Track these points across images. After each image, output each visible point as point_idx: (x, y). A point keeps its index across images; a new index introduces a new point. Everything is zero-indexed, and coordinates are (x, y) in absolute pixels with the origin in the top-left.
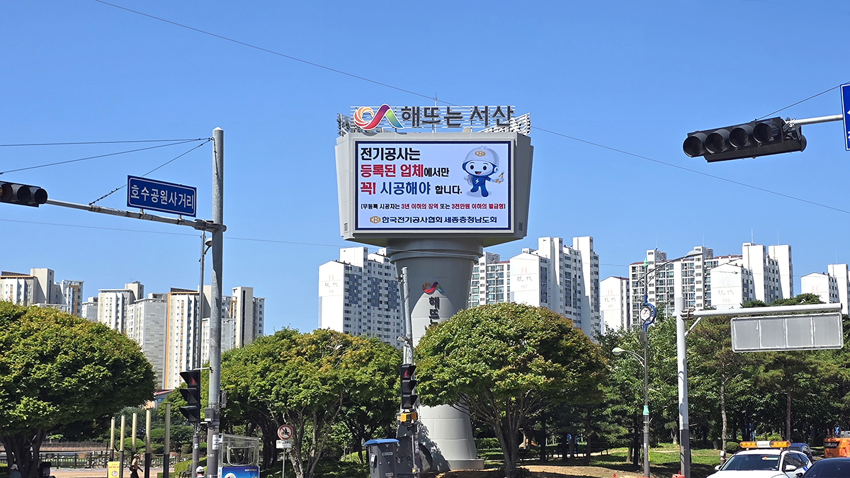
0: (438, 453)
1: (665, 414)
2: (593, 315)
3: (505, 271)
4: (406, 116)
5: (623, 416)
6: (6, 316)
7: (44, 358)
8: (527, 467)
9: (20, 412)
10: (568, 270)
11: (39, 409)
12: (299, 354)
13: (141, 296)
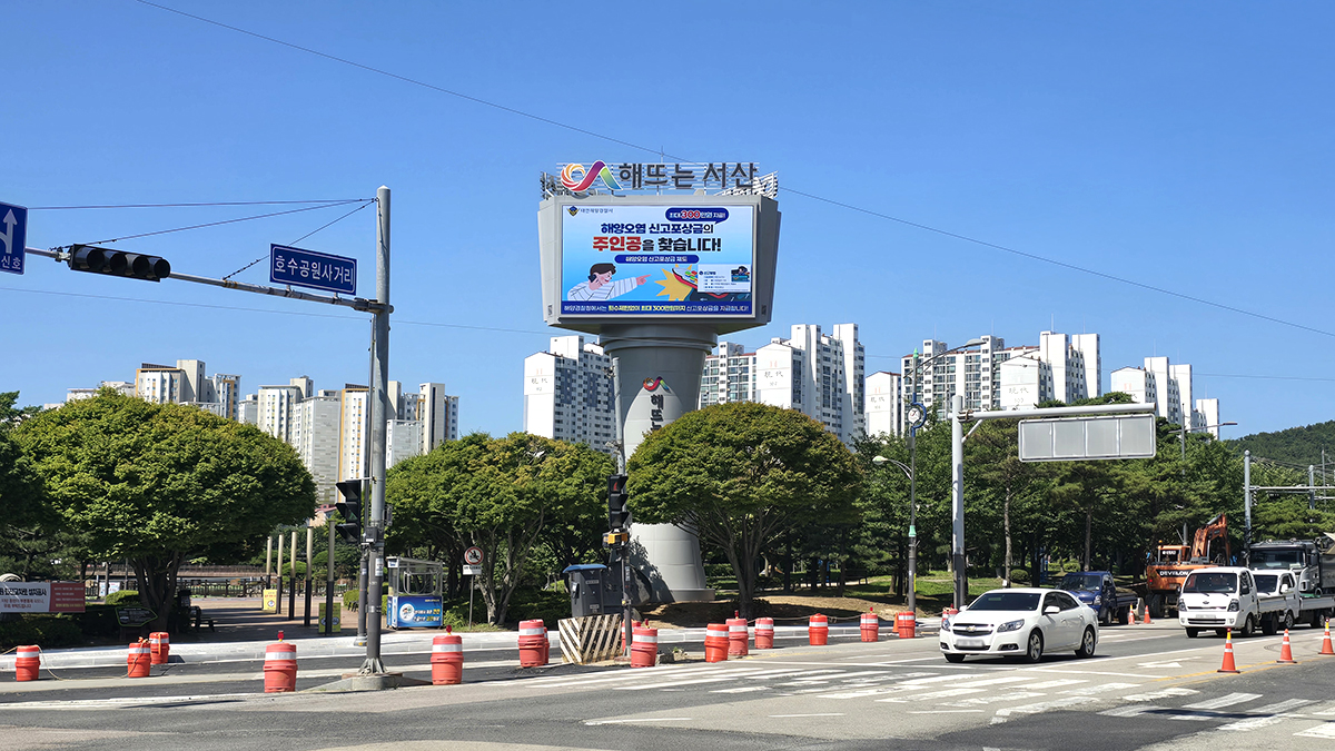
0: (658, 579)
1: (937, 535)
2: (856, 418)
3: (750, 365)
4: (625, 175)
5: (886, 539)
6: (135, 415)
7: (181, 467)
8: (766, 599)
9: (152, 530)
10: (826, 364)
11: (175, 527)
12: (490, 462)
13: (309, 394)
